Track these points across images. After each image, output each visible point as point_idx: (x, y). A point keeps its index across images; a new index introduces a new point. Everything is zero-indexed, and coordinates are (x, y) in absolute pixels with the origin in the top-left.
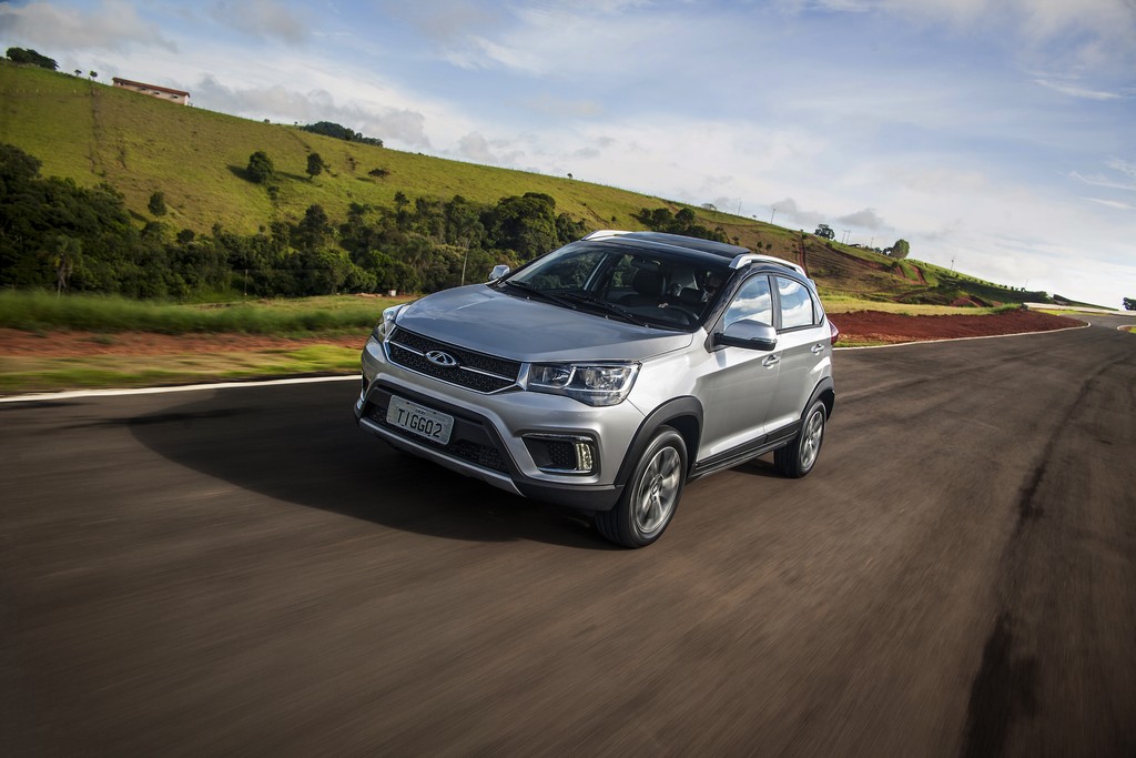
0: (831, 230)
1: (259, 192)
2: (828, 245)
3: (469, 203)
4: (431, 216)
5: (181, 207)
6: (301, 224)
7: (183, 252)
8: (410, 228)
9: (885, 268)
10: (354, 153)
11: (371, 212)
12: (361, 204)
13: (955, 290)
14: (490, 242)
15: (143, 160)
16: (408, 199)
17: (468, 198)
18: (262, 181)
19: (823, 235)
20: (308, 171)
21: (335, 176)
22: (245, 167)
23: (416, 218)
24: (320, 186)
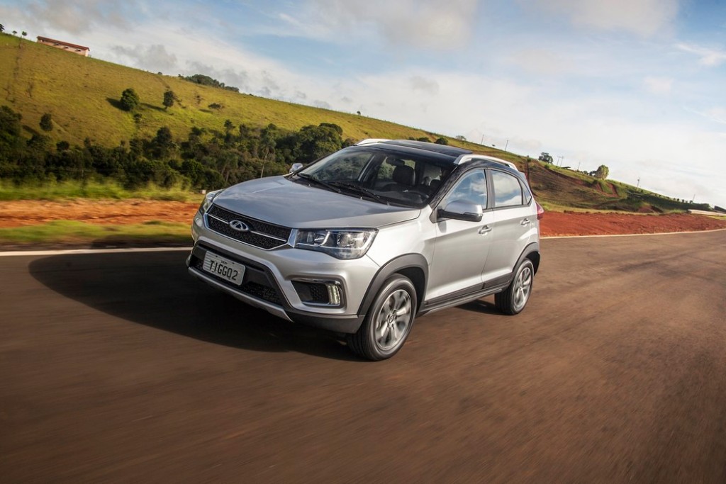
0: (550, 157)
1: (128, 118)
2: (546, 167)
3: (280, 130)
4: (250, 138)
5: (66, 126)
6: (153, 141)
7: (58, 158)
8: (233, 146)
9: (588, 184)
10: (201, 92)
11: (206, 134)
12: (200, 128)
13: (639, 201)
14: (292, 158)
15: (46, 92)
16: (234, 125)
17: (279, 126)
18: (131, 110)
19: (545, 160)
20: (164, 104)
21: (184, 108)
22: (119, 99)
23: (238, 139)
24: (172, 114)
